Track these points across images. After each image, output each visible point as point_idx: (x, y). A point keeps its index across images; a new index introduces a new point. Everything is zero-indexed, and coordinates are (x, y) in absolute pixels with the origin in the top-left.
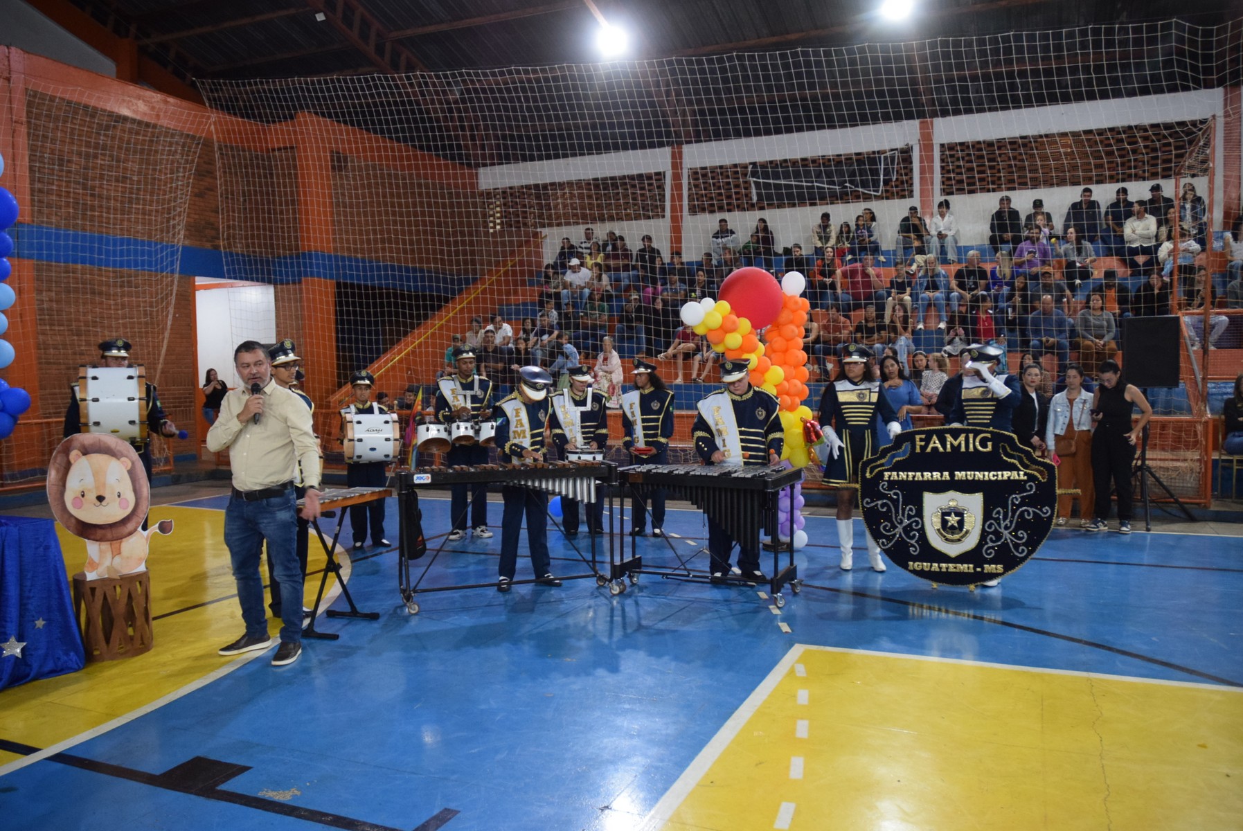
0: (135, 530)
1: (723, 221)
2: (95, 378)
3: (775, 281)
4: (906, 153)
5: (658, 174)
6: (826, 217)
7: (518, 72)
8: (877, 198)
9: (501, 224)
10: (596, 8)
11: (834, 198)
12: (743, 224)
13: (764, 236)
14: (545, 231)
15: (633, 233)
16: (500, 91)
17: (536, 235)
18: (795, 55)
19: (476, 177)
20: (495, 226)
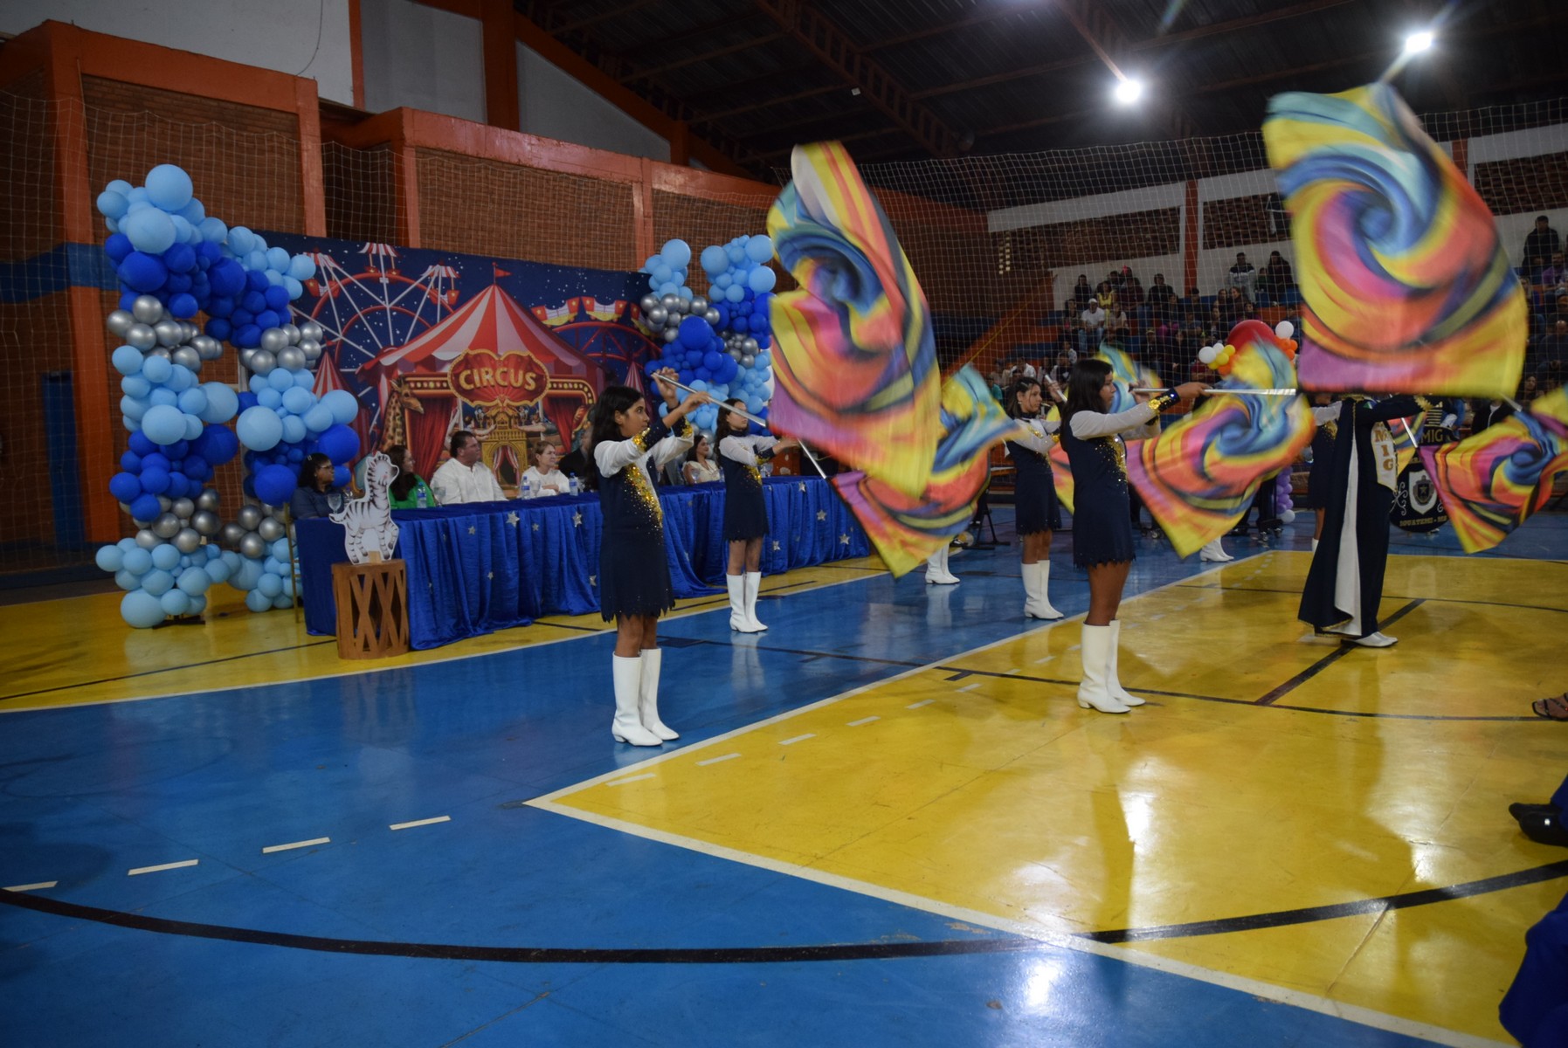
1: (1241, 256)
3: (1270, 329)
5: (1172, 210)
9: (1011, 266)
10: (1114, 65)
14: (1055, 271)
15: (1146, 269)
17: (1048, 274)
19: (985, 220)
20: (1005, 267)
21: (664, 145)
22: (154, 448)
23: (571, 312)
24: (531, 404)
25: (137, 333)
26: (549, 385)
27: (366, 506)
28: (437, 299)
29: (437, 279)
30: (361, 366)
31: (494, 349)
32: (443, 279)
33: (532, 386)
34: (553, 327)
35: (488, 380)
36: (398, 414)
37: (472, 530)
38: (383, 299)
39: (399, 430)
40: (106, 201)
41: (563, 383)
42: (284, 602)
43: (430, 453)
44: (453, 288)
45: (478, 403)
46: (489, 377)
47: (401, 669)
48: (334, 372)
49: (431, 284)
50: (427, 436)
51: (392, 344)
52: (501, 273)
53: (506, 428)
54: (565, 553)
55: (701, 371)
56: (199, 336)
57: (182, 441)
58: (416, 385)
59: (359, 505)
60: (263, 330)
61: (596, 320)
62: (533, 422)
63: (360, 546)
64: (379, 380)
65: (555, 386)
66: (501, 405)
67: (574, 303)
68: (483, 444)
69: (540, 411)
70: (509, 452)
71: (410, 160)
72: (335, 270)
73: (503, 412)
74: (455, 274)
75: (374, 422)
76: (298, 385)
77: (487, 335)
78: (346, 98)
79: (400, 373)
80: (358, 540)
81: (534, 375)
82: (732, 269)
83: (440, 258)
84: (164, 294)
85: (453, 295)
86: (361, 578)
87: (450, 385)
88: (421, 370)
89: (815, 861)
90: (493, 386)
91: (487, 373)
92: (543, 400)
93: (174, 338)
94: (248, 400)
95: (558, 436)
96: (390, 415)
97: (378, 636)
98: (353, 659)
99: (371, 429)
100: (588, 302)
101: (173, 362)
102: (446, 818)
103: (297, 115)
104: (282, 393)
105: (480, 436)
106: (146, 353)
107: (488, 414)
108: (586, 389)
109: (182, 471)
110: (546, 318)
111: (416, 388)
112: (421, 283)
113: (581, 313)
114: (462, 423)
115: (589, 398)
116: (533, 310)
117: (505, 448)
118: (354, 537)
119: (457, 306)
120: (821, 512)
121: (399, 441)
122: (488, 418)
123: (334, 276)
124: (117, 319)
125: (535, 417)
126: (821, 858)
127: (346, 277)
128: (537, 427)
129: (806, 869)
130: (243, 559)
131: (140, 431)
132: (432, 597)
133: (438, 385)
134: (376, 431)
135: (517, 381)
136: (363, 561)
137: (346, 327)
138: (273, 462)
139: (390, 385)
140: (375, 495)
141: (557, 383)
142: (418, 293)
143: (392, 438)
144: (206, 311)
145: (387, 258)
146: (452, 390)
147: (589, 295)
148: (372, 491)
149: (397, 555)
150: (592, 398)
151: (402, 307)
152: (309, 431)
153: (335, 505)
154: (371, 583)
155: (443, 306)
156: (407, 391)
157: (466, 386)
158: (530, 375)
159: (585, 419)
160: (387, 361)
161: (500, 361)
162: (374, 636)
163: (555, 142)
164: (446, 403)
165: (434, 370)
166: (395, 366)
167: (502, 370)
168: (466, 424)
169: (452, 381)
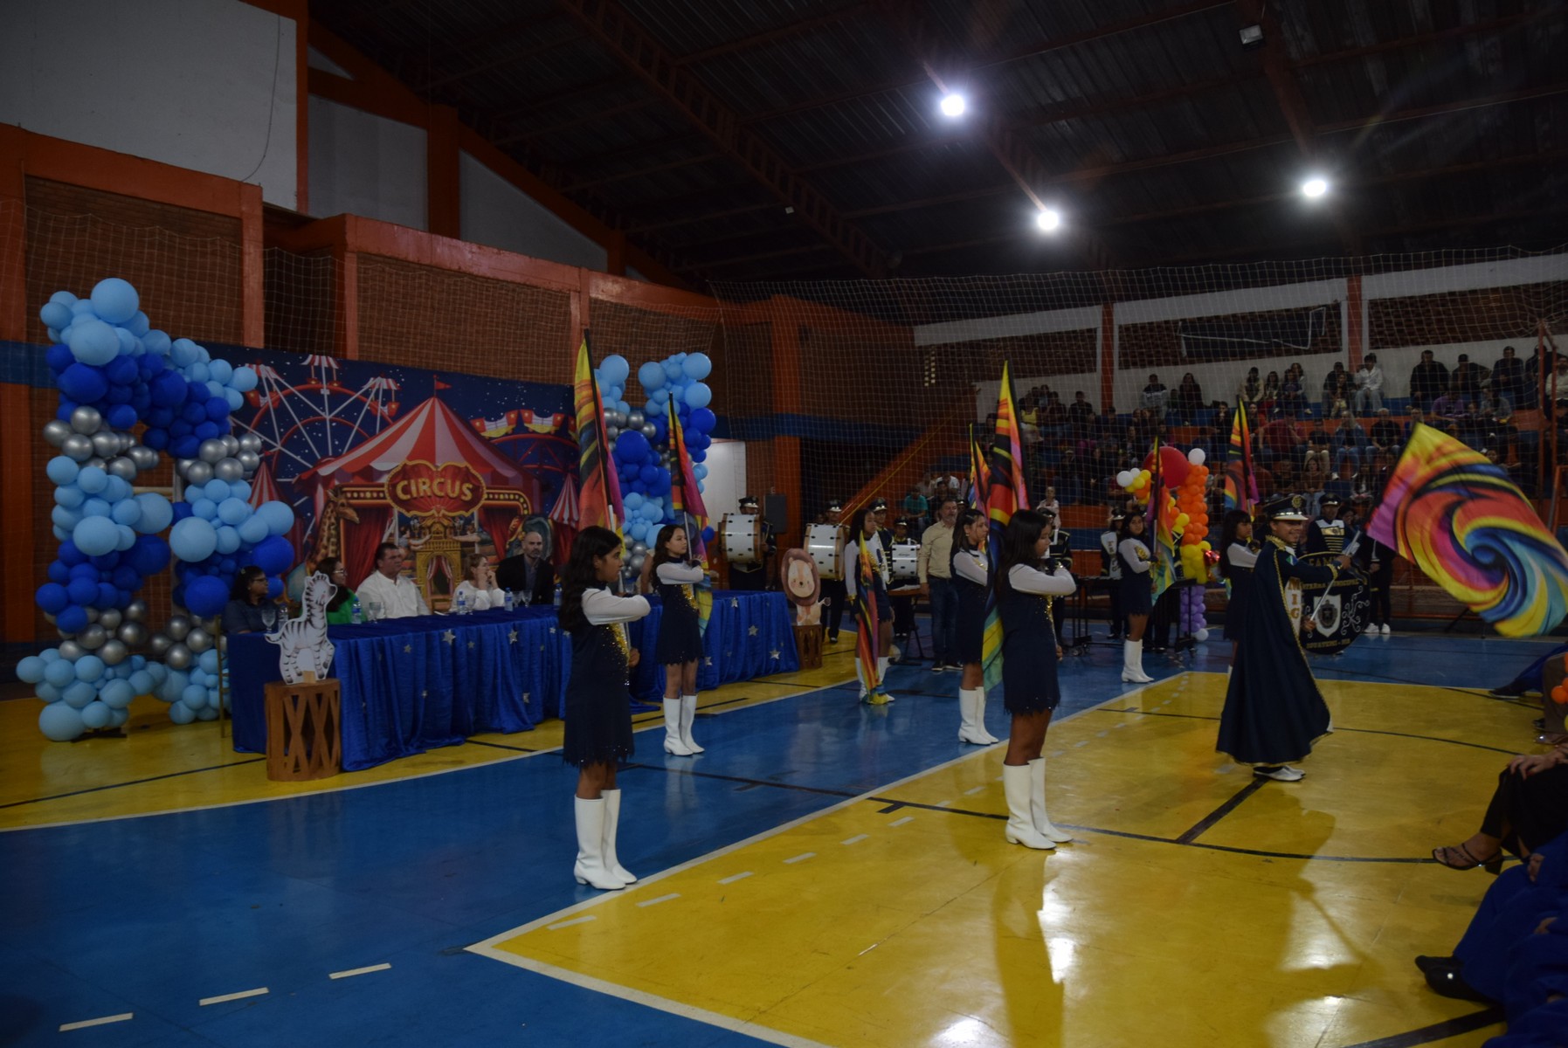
0: (814, 602)
1: (1153, 378)
2: (731, 522)
3: (1183, 456)
4: (1337, 306)
5: (1089, 331)
6: (1254, 370)
7: (981, 280)
8: (1307, 352)
9: (936, 378)
10: (1035, 196)
11: (1260, 353)
12: (1172, 376)
13: (1191, 389)
14: (979, 385)
15: (1066, 387)
16: (966, 294)
17: (971, 388)
18: (1207, 270)
19: (912, 332)
20: (931, 379)
21: (602, 254)
22: (84, 558)
23: (509, 424)
24: (467, 515)
25: (73, 444)
26: (485, 496)
27: (302, 625)
28: (377, 411)
29: (378, 391)
30: (298, 475)
31: (433, 460)
33: (469, 496)
34: (491, 438)
35: (425, 491)
36: (333, 524)
37: (408, 648)
38: (324, 410)
39: (333, 540)
40: (49, 312)
41: (499, 494)
42: (209, 714)
43: (363, 563)
44: (393, 400)
45: (414, 513)
46: (425, 487)
47: (331, 794)
48: (270, 480)
49: (372, 396)
50: (361, 546)
51: (330, 454)
52: (442, 386)
53: (440, 538)
54: (500, 670)
55: (636, 484)
56: (136, 446)
57: (113, 551)
58: (352, 495)
59: (296, 625)
60: (203, 440)
61: (534, 432)
62: (468, 532)
63: (295, 666)
64: (315, 490)
65: (491, 496)
66: (436, 515)
67: (512, 416)
68: (418, 554)
69: (476, 522)
70: (443, 562)
71: (351, 266)
72: (276, 381)
73: (439, 523)
74: (396, 386)
75: (309, 532)
76: (234, 497)
77: (425, 446)
78: (290, 204)
79: (337, 483)
80: (292, 660)
81: (471, 486)
82: (669, 385)
83: (382, 370)
84: (104, 405)
85: (394, 406)
86: (295, 699)
87: (387, 495)
88: (358, 480)
89: (758, 1016)
90: (430, 497)
91: (424, 483)
92: (479, 510)
93: (111, 449)
94: (182, 511)
95: (492, 546)
96: (325, 524)
97: (309, 755)
98: (283, 781)
99: (305, 538)
100: (526, 415)
101: (109, 472)
102: (386, 966)
103: (240, 220)
104: (217, 504)
105: (415, 545)
106: (82, 463)
107: (424, 524)
108: (522, 500)
109: (111, 582)
110: (484, 430)
111: (353, 498)
112: (363, 394)
113: (520, 425)
114: (397, 533)
115: (524, 509)
116: (472, 422)
117: (439, 558)
118: (289, 656)
119: (396, 417)
120: (753, 627)
121: (333, 552)
122: (424, 528)
123: (275, 387)
124: (54, 429)
125: (470, 527)
126: (764, 1012)
127: (287, 388)
128: (472, 537)
129: (750, 1024)
130: (169, 670)
131: (71, 541)
132: (365, 716)
133: (375, 495)
134: (310, 540)
135: (453, 492)
136: (297, 680)
137: (284, 437)
138: (206, 574)
139: (326, 495)
140: (312, 615)
141: (493, 494)
142: (358, 404)
143: (326, 548)
144: (145, 421)
145: (329, 369)
147: (527, 408)
148: (309, 611)
149: (331, 674)
150: (527, 508)
151: (342, 418)
152: (243, 541)
153: (269, 621)
154: (304, 704)
155: (382, 417)
156: (344, 501)
157: (404, 497)
158: (466, 486)
159: (520, 529)
160: (325, 471)
161: (437, 472)
162: (305, 758)
163: (496, 250)
164: (382, 513)
165: (372, 481)
166: (332, 476)
167: (439, 480)
168: (402, 533)
169: (389, 491)
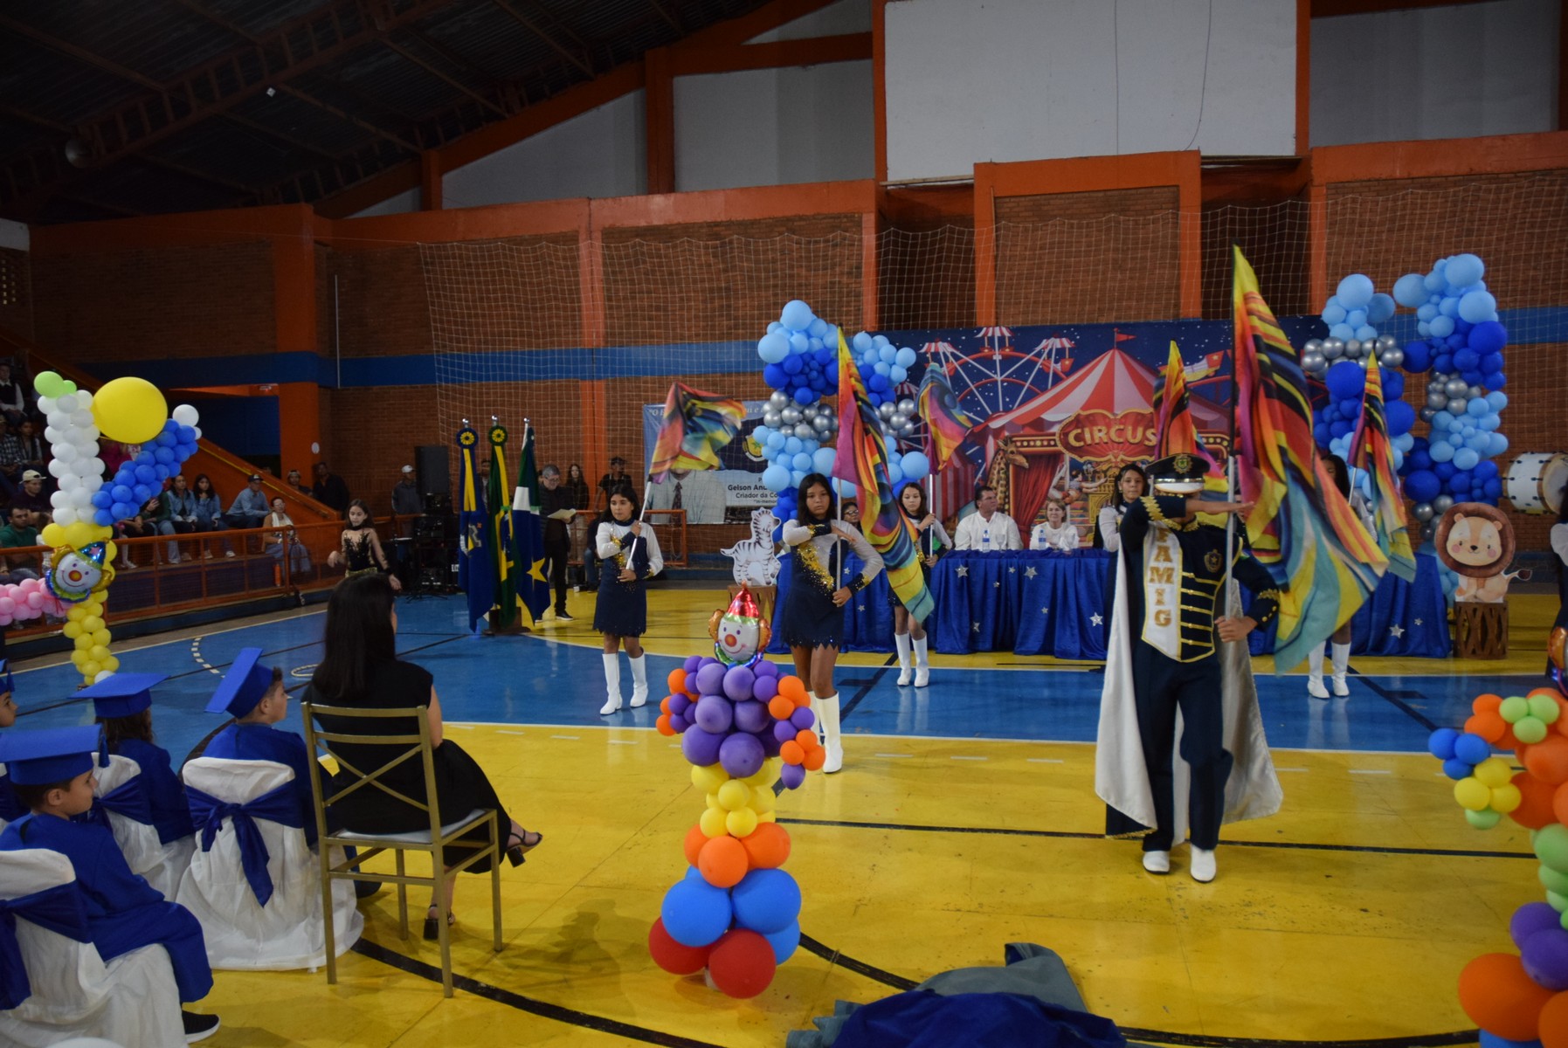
23: (1210, 366)
25: (770, 417)
27: (752, 546)
28: (1049, 368)
29: (1051, 350)
30: (970, 429)
31: (1111, 408)
32: (1057, 349)
33: (1153, 441)
34: (1186, 383)
35: (1100, 438)
38: (996, 373)
39: (1002, 482)
43: (1032, 502)
44: (1067, 357)
45: (1087, 458)
46: (1101, 434)
49: (1045, 355)
50: (1030, 488)
51: (1001, 410)
52: (1123, 337)
59: (746, 545)
63: (745, 573)
64: (986, 440)
66: (1113, 460)
67: (1215, 357)
72: (952, 354)
74: (1070, 344)
75: (980, 475)
77: (1103, 395)
79: (1007, 434)
80: (744, 569)
82: (1435, 299)
83: (1055, 331)
84: (789, 390)
85: (1067, 362)
87: (1058, 443)
88: (1028, 430)
90: (1106, 443)
91: (1100, 431)
93: (795, 419)
103: (1177, 186)
106: (774, 430)
107: (1098, 469)
108: (1225, 443)
111: (1022, 446)
112: (1035, 355)
113: (1225, 366)
116: (1160, 368)
118: (741, 566)
119: (1069, 373)
121: (1002, 492)
122: (1098, 472)
123: (951, 359)
127: (962, 358)
133: (1045, 443)
135: (1135, 437)
139: (996, 444)
142: (1031, 364)
145: (1002, 339)
146: (1060, 448)
151: (1013, 378)
155: (1055, 374)
156: (1013, 449)
157: (1075, 444)
158: (1149, 433)
160: (995, 425)
161: (1115, 419)
164: (1053, 459)
165: (1042, 430)
166: (1002, 428)
167: (1117, 427)
168: (1073, 477)
169: (1060, 440)
